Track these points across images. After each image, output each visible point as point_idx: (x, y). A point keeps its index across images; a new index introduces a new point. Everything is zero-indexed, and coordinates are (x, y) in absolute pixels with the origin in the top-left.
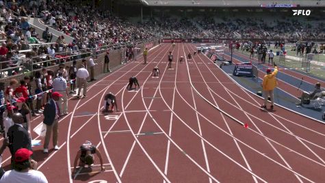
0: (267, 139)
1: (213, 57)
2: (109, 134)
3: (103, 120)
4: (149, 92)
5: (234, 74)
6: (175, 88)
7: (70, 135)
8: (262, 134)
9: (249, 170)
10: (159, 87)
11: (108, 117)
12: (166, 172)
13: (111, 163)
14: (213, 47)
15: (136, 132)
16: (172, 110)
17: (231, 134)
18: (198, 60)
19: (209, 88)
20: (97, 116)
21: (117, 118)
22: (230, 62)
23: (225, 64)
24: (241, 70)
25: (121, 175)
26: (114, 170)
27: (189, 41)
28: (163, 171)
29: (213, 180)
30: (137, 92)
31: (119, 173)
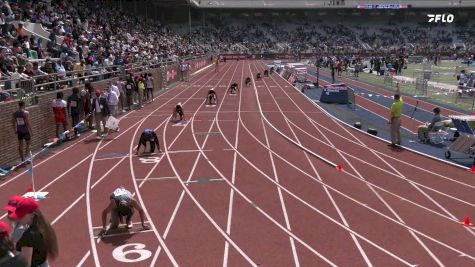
0: (369, 184)
1: (292, 79)
2: (146, 182)
3: (137, 163)
4: (202, 125)
5: (322, 101)
6: (240, 119)
7: (91, 184)
8: (362, 178)
9: (346, 225)
10: (216, 119)
11: (144, 161)
12: (228, 231)
13: (150, 221)
14: (291, 65)
15: (185, 178)
16: (235, 149)
17: (320, 180)
18: (270, 83)
19: (286, 119)
20: (128, 159)
21: (157, 160)
22: (316, 84)
23: (309, 88)
24: (331, 94)
25: (165, 236)
26: (154, 229)
27: (258, 57)
28: (225, 230)
29: (295, 240)
30: (185, 125)
31: (161, 234)
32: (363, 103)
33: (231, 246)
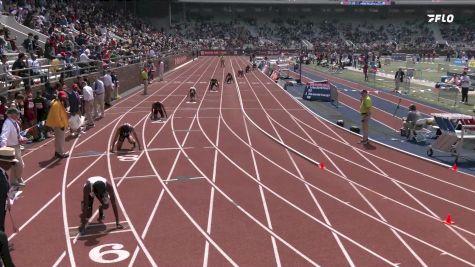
0: (351, 183)
1: (274, 75)
2: (125, 180)
3: (115, 162)
4: (182, 122)
5: (305, 98)
6: (221, 116)
7: (67, 183)
8: (344, 177)
9: (328, 224)
10: (197, 117)
11: (122, 158)
12: (209, 231)
13: (128, 220)
14: (273, 62)
15: (164, 177)
16: (216, 146)
17: (302, 178)
18: (251, 79)
19: (268, 116)
20: (106, 156)
21: (136, 158)
22: (299, 81)
23: (292, 85)
24: (314, 91)
25: (143, 236)
26: (133, 229)
27: (240, 53)
28: (205, 230)
29: (276, 239)
30: (165, 122)
31: (140, 234)
32: (345, 100)
33: (211, 246)
